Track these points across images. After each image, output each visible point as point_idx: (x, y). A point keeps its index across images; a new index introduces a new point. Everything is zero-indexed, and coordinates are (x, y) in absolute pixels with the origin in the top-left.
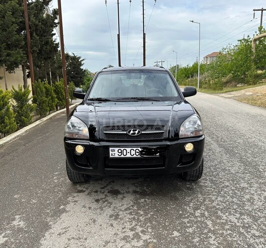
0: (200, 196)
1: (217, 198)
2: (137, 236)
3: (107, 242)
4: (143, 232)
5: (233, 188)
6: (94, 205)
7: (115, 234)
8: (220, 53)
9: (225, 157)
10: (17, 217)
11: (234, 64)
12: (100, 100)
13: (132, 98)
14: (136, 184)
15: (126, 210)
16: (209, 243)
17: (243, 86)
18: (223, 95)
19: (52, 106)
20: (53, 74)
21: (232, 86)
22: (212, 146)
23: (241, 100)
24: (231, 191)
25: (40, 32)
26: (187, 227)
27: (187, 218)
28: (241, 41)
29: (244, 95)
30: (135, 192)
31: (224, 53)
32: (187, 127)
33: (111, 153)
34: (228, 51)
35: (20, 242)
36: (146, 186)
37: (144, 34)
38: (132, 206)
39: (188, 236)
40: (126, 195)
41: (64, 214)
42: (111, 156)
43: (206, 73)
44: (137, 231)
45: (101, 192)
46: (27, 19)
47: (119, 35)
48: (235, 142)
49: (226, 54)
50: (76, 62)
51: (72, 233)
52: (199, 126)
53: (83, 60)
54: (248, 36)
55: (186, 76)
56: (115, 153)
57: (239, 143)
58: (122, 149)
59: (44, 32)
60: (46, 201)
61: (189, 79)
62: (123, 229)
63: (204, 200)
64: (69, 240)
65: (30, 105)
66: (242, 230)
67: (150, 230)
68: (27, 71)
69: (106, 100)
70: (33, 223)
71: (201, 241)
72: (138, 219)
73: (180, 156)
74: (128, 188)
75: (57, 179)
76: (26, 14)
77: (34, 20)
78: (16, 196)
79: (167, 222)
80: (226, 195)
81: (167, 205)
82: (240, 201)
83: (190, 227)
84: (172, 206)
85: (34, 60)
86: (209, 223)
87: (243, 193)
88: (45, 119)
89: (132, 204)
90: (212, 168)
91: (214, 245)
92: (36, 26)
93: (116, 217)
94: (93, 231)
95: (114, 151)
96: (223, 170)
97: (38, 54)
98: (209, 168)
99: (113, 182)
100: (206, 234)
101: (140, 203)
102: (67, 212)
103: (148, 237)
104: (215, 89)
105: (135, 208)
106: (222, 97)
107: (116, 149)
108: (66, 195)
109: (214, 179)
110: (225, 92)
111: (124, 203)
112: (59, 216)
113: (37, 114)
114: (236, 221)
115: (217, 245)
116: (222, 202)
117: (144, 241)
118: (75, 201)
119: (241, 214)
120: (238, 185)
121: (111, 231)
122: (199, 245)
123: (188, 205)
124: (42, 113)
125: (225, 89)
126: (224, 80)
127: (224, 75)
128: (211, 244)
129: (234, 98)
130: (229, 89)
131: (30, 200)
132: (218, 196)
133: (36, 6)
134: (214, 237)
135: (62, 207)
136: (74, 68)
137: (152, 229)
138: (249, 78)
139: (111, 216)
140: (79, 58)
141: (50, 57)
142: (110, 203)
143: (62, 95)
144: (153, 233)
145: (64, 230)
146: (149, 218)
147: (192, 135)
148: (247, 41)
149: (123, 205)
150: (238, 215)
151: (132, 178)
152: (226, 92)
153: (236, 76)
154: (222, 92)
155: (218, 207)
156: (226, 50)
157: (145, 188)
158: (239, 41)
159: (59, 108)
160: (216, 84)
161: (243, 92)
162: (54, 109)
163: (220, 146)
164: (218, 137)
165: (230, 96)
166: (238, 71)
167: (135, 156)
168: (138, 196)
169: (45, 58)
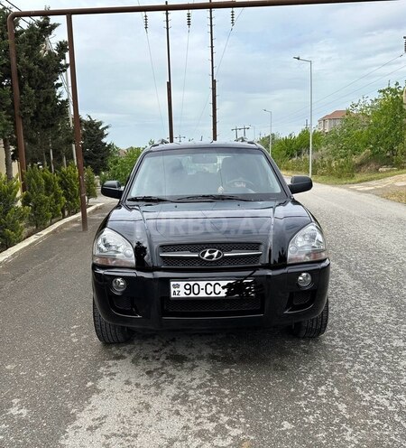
0: (323, 362)
1: (352, 366)
2: (221, 431)
3: (172, 441)
4: (230, 423)
5: (379, 349)
6: (145, 381)
7: (184, 427)
8: (348, 113)
9: (364, 297)
10: (15, 401)
11: (374, 131)
12: (149, 200)
13: (204, 196)
14: (214, 344)
15: (199, 387)
16: (343, 439)
17: (390, 171)
18: (355, 186)
19: (56, 210)
20: (56, 153)
21: (370, 171)
22: (341, 277)
23: (386, 195)
24: (377, 354)
25: (37, 81)
26: (306, 414)
27: (305, 398)
28: (384, 91)
29: (393, 186)
30: (213, 358)
31: (355, 112)
32: (299, 245)
33: (172, 290)
34: (361, 110)
35: (25, 442)
36: (231, 347)
37: (214, 82)
38: (210, 381)
39: (307, 429)
40: (197, 362)
41: (95, 396)
42: (172, 296)
43: (323, 148)
44: (221, 422)
45: (154, 357)
46: (14, 60)
47: (169, 84)
48: (380, 270)
49: (357, 115)
50: (93, 132)
51: (111, 426)
52: (319, 242)
53: (107, 127)
54: (397, 84)
55: (288, 154)
56: (179, 290)
57: (386, 271)
58: (192, 283)
59: (44, 80)
60: (61, 374)
61: (294, 159)
62: (197, 418)
63: (332, 370)
64: (107, 437)
65: (19, 209)
66: (397, 419)
67: (242, 420)
68: (12, 148)
69: (159, 201)
70: (43, 411)
71: (330, 437)
72: (221, 401)
73: (288, 294)
74: (200, 351)
75: (77, 336)
76: (12, 51)
77: (26, 62)
78: (8, 367)
79: (271, 406)
80: (368, 361)
81: (268, 379)
82: (392, 370)
83: (310, 414)
84: (277, 380)
85: (24, 130)
86: (342, 407)
87: (396, 357)
88: (44, 232)
89: (208, 377)
90: (342, 315)
91: (352, 442)
92: (30, 71)
93: (184, 399)
94: (146, 424)
95: (178, 286)
96: (361, 317)
97: (32, 118)
98: (338, 315)
99: (174, 340)
100: (338, 425)
101: (222, 376)
102: (99, 392)
103: (240, 432)
104: (340, 177)
105: (215, 384)
106: (354, 190)
107: (182, 284)
108: (95, 364)
109: (347, 334)
110: (358, 182)
111: (196, 377)
112: (87, 399)
113: (31, 225)
114: (387, 403)
115: (357, 442)
116: (362, 372)
117: (234, 437)
118: (110, 374)
119: (395, 392)
120: (387, 344)
121: (178, 423)
122: (327, 443)
123: (305, 378)
124: (38, 222)
125: (358, 177)
126: (356, 160)
127: (356, 151)
128: (347, 442)
129: (376, 193)
130: (365, 176)
131: (34, 373)
132: (354, 363)
133: (30, 37)
134: (350, 430)
135: (90, 384)
136: (90, 142)
137: (246, 418)
138: (400, 156)
139: (175, 398)
140: (100, 124)
141: (53, 125)
142: (171, 375)
143: (72, 189)
144: (248, 425)
145: (97, 422)
146: (240, 401)
147: (308, 259)
148: (394, 92)
149: (193, 379)
150: (390, 394)
151: (205, 334)
152: (361, 182)
153: (377, 153)
154: (353, 181)
155: (355, 380)
156: (358, 108)
157: (229, 350)
158: (381, 91)
159: (66, 213)
160: (342, 167)
161: (389, 181)
162: (59, 215)
163: (355, 276)
164: (351, 262)
165: (367, 188)
166: (381, 145)
167: (213, 295)
168: (219, 364)
169: (43, 127)
